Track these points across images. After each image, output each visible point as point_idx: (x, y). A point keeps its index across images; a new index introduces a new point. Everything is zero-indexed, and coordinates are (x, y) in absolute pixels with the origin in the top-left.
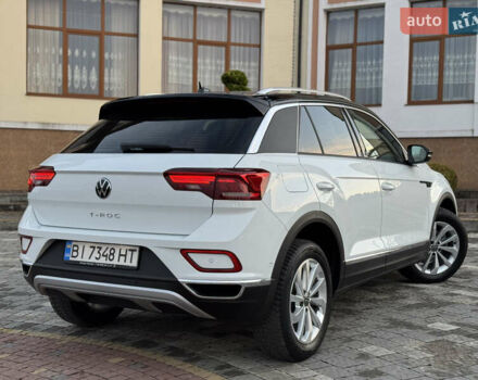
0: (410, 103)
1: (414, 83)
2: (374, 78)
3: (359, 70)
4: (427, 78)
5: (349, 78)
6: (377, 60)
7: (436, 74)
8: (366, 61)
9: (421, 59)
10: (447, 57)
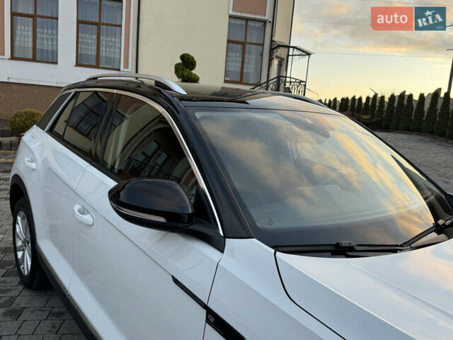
0: (78, 65)
1: (79, 52)
2: (50, 43)
3: (39, 35)
4: (88, 49)
5: (31, 40)
6: (52, 30)
7: (94, 48)
8: (43, 29)
9: (84, 36)
10: (102, 38)
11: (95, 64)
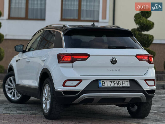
0: (62, 19)
2: (39, 2)
4: (71, 5)
5: (24, 1)
7: (76, 3)
11: (77, 18)
